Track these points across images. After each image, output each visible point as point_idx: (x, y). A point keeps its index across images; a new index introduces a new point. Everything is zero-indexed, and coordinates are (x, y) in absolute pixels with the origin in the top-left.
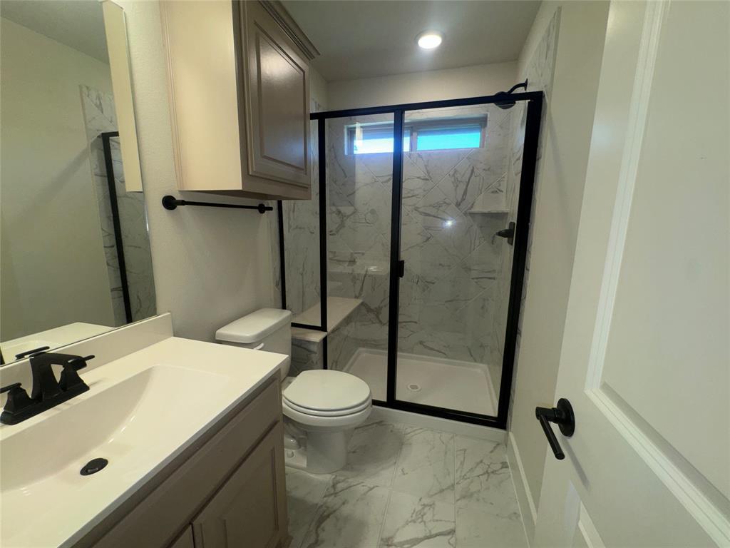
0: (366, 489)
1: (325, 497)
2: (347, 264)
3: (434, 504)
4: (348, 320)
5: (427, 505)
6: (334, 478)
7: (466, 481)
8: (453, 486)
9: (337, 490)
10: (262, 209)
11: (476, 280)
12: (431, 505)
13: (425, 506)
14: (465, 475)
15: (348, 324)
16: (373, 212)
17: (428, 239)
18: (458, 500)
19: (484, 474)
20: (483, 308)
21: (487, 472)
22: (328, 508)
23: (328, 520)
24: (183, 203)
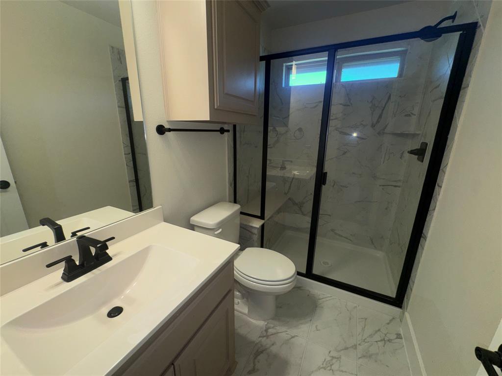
0: (289, 337)
1: (260, 337)
2: (279, 168)
3: (340, 358)
4: (279, 211)
5: (335, 358)
6: (266, 325)
7: (366, 344)
8: (355, 346)
9: (268, 334)
10: (222, 131)
11: (382, 187)
12: (338, 358)
13: (333, 358)
14: (366, 339)
15: (279, 213)
16: (300, 130)
17: (345, 153)
18: (359, 358)
19: (381, 340)
20: (386, 209)
21: (384, 340)
22: (262, 346)
23: (262, 355)
24: (170, 130)
